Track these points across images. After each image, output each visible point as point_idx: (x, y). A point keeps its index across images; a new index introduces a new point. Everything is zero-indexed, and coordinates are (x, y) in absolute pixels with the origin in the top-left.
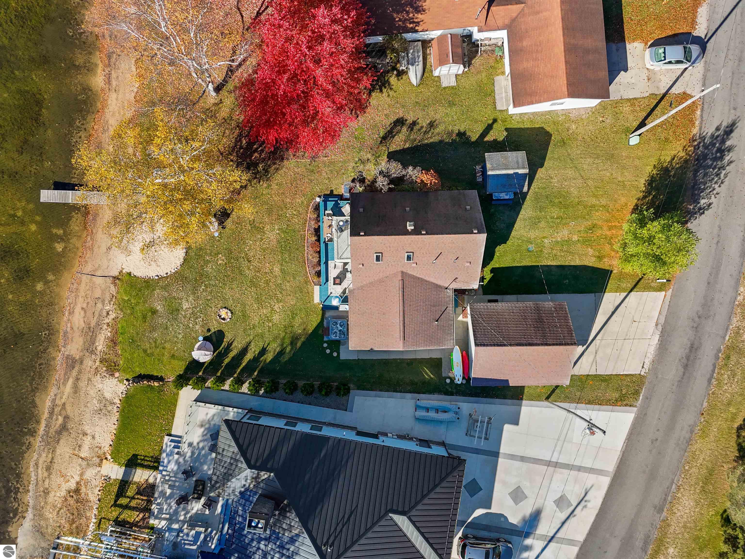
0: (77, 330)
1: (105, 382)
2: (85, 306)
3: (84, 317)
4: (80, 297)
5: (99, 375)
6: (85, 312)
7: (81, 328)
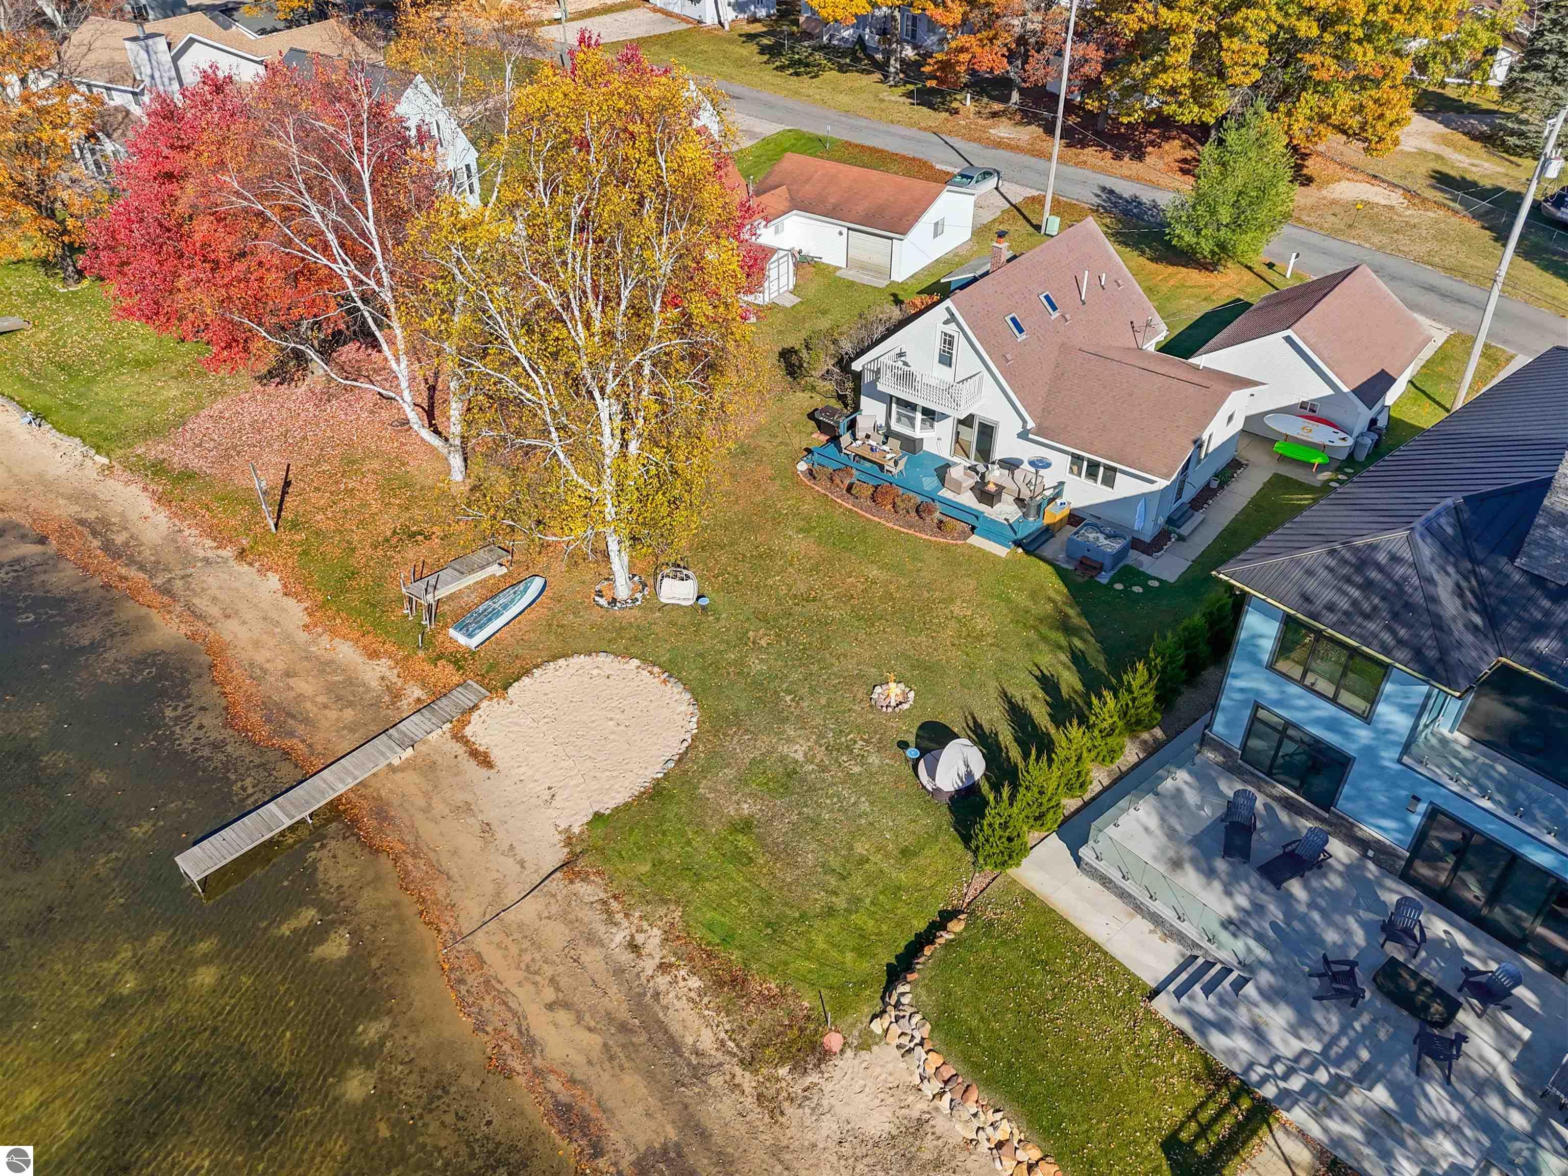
0: (591, 1072)
1: (825, 1103)
2: (549, 994)
3: (579, 1019)
4: (515, 990)
5: (786, 1104)
6: (567, 1006)
7: (596, 1053)
